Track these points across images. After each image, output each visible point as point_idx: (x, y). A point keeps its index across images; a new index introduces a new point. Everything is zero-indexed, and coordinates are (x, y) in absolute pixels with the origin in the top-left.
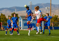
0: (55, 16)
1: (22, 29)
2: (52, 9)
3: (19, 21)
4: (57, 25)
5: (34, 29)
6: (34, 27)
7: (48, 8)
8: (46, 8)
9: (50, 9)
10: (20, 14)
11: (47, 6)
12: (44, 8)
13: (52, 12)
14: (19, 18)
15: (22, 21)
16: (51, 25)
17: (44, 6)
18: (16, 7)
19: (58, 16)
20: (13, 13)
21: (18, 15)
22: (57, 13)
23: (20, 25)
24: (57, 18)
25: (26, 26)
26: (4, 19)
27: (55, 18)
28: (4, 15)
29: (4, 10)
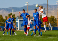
0: (52, 16)
2: (49, 10)
3: (16, 22)
4: (54, 26)
7: (44, 9)
9: (47, 9)
10: (17, 15)
13: (49, 12)
14: (16, 18)
15: (18, 22)
19: (54, 17)
21: (15, 15)
22: (53, 13)
23: (17, 26)
25: (23, 27)
26: (1, 19)
27: (51, 18)
28: (1, 16)
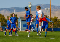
0: (55, 17)
1: (21, 30)
2: (52, 11)
3: (18, 22)
4: (57, 27)
5: (33, 30)
6: (33, 28)
7: (48, 9)
8: (46, 9)
9: (50, 10)
10: (20, 15)
11: (47, 7)
12: (43, 9)
13: (52, 13)
14: (18, 19)
15: (21, 22)
16: (51, 27)
17: (43, 7)
18: (15, 7)
19: (57, 18)
20: (12, 13)
21: (18, 16)
22: (57, 14)
23: (19, 26)
24: (57, 20)
25: (25, 27)
26: (3, 19)
28: (3, 16)
29: (3, 10)
